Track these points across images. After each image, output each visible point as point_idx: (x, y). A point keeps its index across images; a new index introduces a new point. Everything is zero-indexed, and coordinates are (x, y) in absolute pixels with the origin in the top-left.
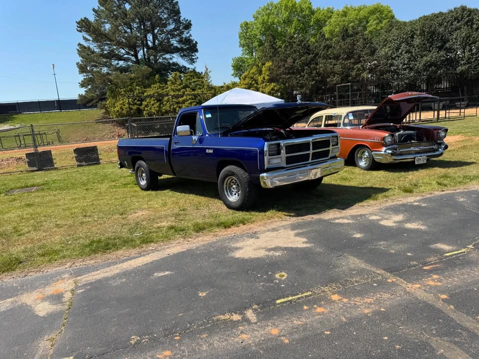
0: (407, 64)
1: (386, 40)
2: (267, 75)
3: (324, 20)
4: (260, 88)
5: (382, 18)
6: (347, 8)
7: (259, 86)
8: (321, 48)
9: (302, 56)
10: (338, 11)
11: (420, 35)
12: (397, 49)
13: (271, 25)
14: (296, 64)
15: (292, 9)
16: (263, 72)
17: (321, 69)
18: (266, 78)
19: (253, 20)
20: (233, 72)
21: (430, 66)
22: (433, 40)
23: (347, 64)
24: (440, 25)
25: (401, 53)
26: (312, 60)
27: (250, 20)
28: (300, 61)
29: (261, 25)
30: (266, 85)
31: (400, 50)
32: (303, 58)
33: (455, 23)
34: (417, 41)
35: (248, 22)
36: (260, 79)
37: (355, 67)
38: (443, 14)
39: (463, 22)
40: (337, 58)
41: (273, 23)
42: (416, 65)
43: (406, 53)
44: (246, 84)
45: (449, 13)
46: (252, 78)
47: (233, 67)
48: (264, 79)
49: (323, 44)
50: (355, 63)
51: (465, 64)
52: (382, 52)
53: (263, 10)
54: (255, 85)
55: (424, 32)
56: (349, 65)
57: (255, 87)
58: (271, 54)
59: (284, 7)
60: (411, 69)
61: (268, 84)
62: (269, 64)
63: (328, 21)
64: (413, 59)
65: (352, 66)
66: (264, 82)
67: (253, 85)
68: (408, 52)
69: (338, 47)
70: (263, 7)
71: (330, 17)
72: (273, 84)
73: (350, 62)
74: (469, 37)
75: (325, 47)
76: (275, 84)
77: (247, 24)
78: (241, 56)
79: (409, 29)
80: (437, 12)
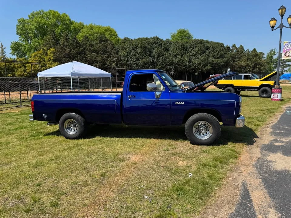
0: (135, 62)
1: (123, 47)
2: (52, 57)
3: (79, 29)
4: (47, 64)
5: (112, 34)
6: (92, 25)
7: (46, 63)
8: (87, 45)
9: (76, 48)
10: (87, 25)
11: (140, 47)
12: (130, 53)
13: (44, 25)
14: (72, 52)
15: (58, 18)
16: (49, 54)
17: (89, 58)
18: (51, 58)
19: (29, 18)
20: (11, 51)
21: (146, 64)
22: (146, 51)
23: (104, 57)
24: (148, 44)
25: (132, 56)
26: (82, 51)
27: (27, 18)
28: (75, 51)
29: (36, 24)
30: (51, 63)
31: (131, 54)
32: (77, 49)
33: (154, 44)
34: (139, 51)
35: (25, 19)
36: (47, 58)
37: (108, 59)
38: (148, 39)
39: (158, 44)
40: (97, 52)
41: (45, 24)
42: (139, 62)
43: (134, 56)
44: (36, 61)
45: (151, 39)
46: (40, 57)
47: (11, 48)
48: (50, 58)
49: (88, 43)
50: (108, 57)
51: (160, 65)
52: (122, 53)
53: (36, 14)
54: (44, 62)
55: (142, 46)
56: (104, 58)
57: (43, 63)
58: (53, 43)
59: (52, 15)
60: (137, 64)
61: (53, 62)
62: (52, 49)
63: (82, 30)
64: (138, 59)
65: (106, 58)
66: (50, 61)
67: (42, 62)
68: (135, 55)
69: (98, 46)
70: (36, 12)
71: (82, 28)
72: (56, 63)
73: (105, 56)
74: (161, 52)
75: (90, 45)
76: (58, 63)
77: (24, 20)
78: (19, 41)
79: (134, 43)
80: (145, 37)
